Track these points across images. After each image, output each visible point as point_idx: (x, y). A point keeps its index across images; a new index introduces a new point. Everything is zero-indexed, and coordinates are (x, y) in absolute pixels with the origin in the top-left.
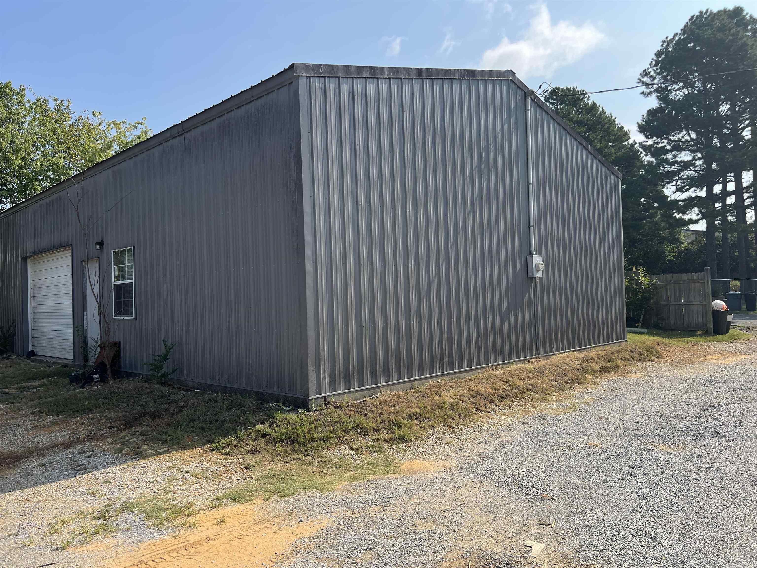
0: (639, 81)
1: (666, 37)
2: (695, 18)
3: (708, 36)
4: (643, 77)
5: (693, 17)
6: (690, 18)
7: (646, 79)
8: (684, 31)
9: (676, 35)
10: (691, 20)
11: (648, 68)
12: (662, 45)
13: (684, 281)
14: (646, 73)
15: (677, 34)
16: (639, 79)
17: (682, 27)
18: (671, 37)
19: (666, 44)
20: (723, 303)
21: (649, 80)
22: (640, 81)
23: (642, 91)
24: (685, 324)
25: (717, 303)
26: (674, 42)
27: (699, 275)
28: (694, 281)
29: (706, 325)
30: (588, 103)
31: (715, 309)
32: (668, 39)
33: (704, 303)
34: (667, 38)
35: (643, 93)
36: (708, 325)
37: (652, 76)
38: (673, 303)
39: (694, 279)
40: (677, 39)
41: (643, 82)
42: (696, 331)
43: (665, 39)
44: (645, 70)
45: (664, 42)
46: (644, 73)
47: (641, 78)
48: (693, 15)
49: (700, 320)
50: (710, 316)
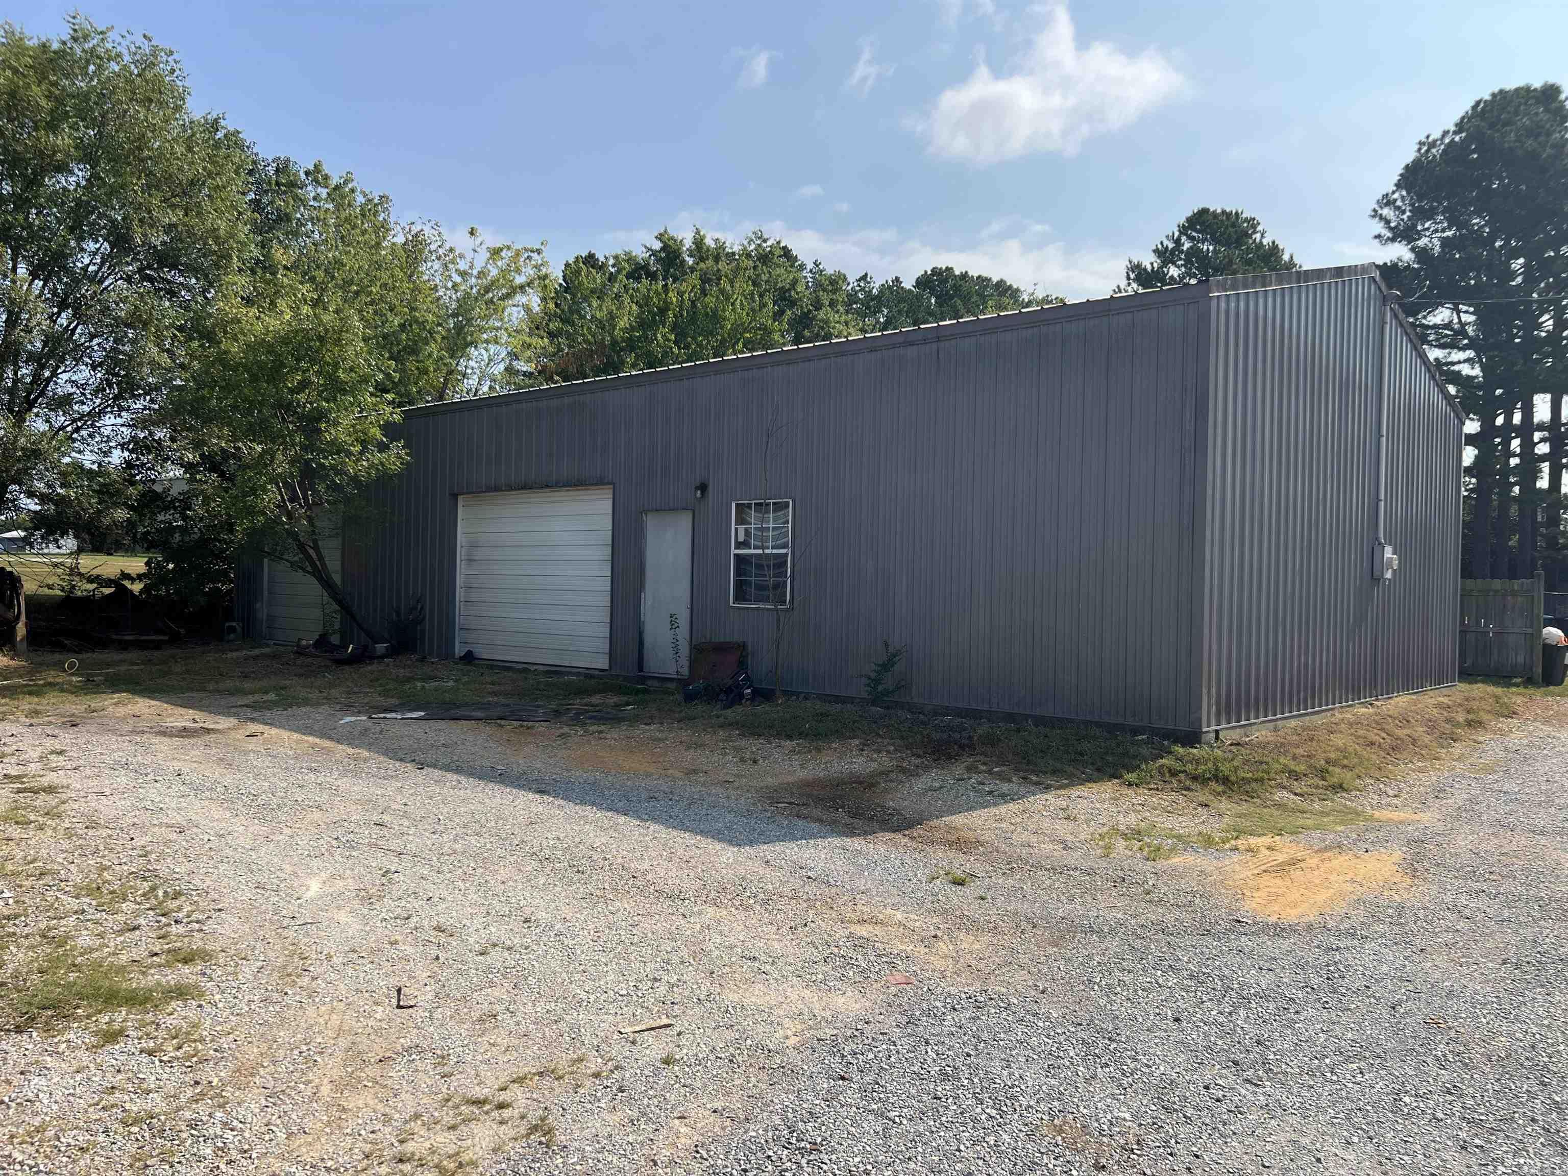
0: (1373, 213)
1: (1426, 134)
2: (1482, 105)
3: (1512, 144)
4: (1381, 208)
5: (1478, 103)
6: (1472, 103)
7: (1386, 212)
8: (1460, 127)
9: (1445, 133)
10: (1474, 108)
11: (1394, 192)
12: (1419, 149)
13: (1496, 591)
14: (1387, 202)
15: (1448, 132)
16: (1375, 211)
17: (1456, 118)
18: (1435, 135)
19: (1425, 149)
20: (1560, 633)
21: (1392, 213)
22: (1375, 214)
23: (1376, 233)
24: (1492, 664)
25: (1550, 633)
26: (1442, 147)
27: (1523, 583)
28: (1514, 594)
29: (1531, 669)
30: (1261, 243)
31: (1548, 641)
32: (1430, 139)
33: (1530, 630)
34: (1428, 137)
35: (1378, 237)
36: (1534, 669)
37: (1399, 208)
38: (1473, 629)
39: (1513, 590)
40: (1447, 141)
41: (1381, 216)
42: (1511, 677)
43: (1424, 140)
44: (1387, 195)
45: (1421, 143)
46: (1385, 201)
47: (1377, 208)
48: (1478, 99)
49: (1520, 659)
50: (1539, 651)
